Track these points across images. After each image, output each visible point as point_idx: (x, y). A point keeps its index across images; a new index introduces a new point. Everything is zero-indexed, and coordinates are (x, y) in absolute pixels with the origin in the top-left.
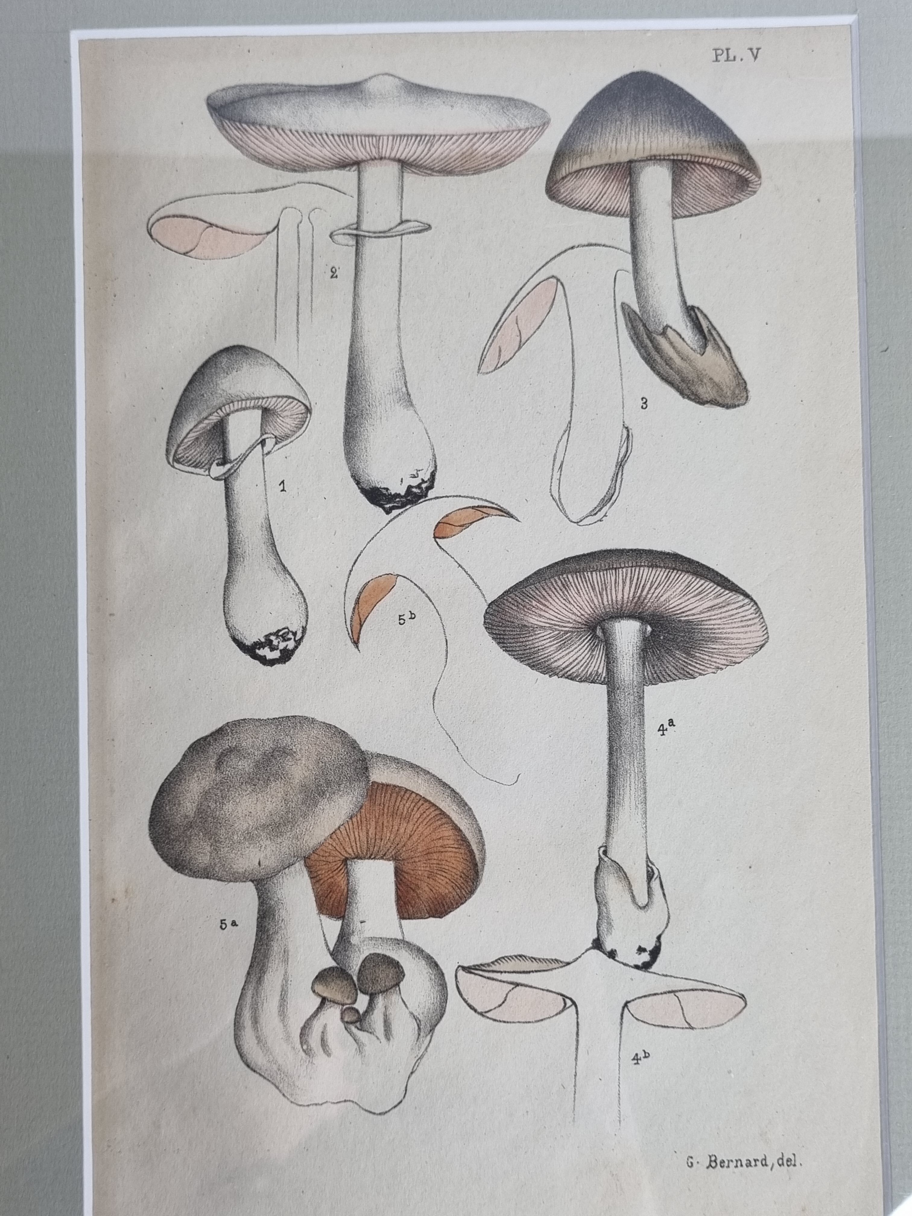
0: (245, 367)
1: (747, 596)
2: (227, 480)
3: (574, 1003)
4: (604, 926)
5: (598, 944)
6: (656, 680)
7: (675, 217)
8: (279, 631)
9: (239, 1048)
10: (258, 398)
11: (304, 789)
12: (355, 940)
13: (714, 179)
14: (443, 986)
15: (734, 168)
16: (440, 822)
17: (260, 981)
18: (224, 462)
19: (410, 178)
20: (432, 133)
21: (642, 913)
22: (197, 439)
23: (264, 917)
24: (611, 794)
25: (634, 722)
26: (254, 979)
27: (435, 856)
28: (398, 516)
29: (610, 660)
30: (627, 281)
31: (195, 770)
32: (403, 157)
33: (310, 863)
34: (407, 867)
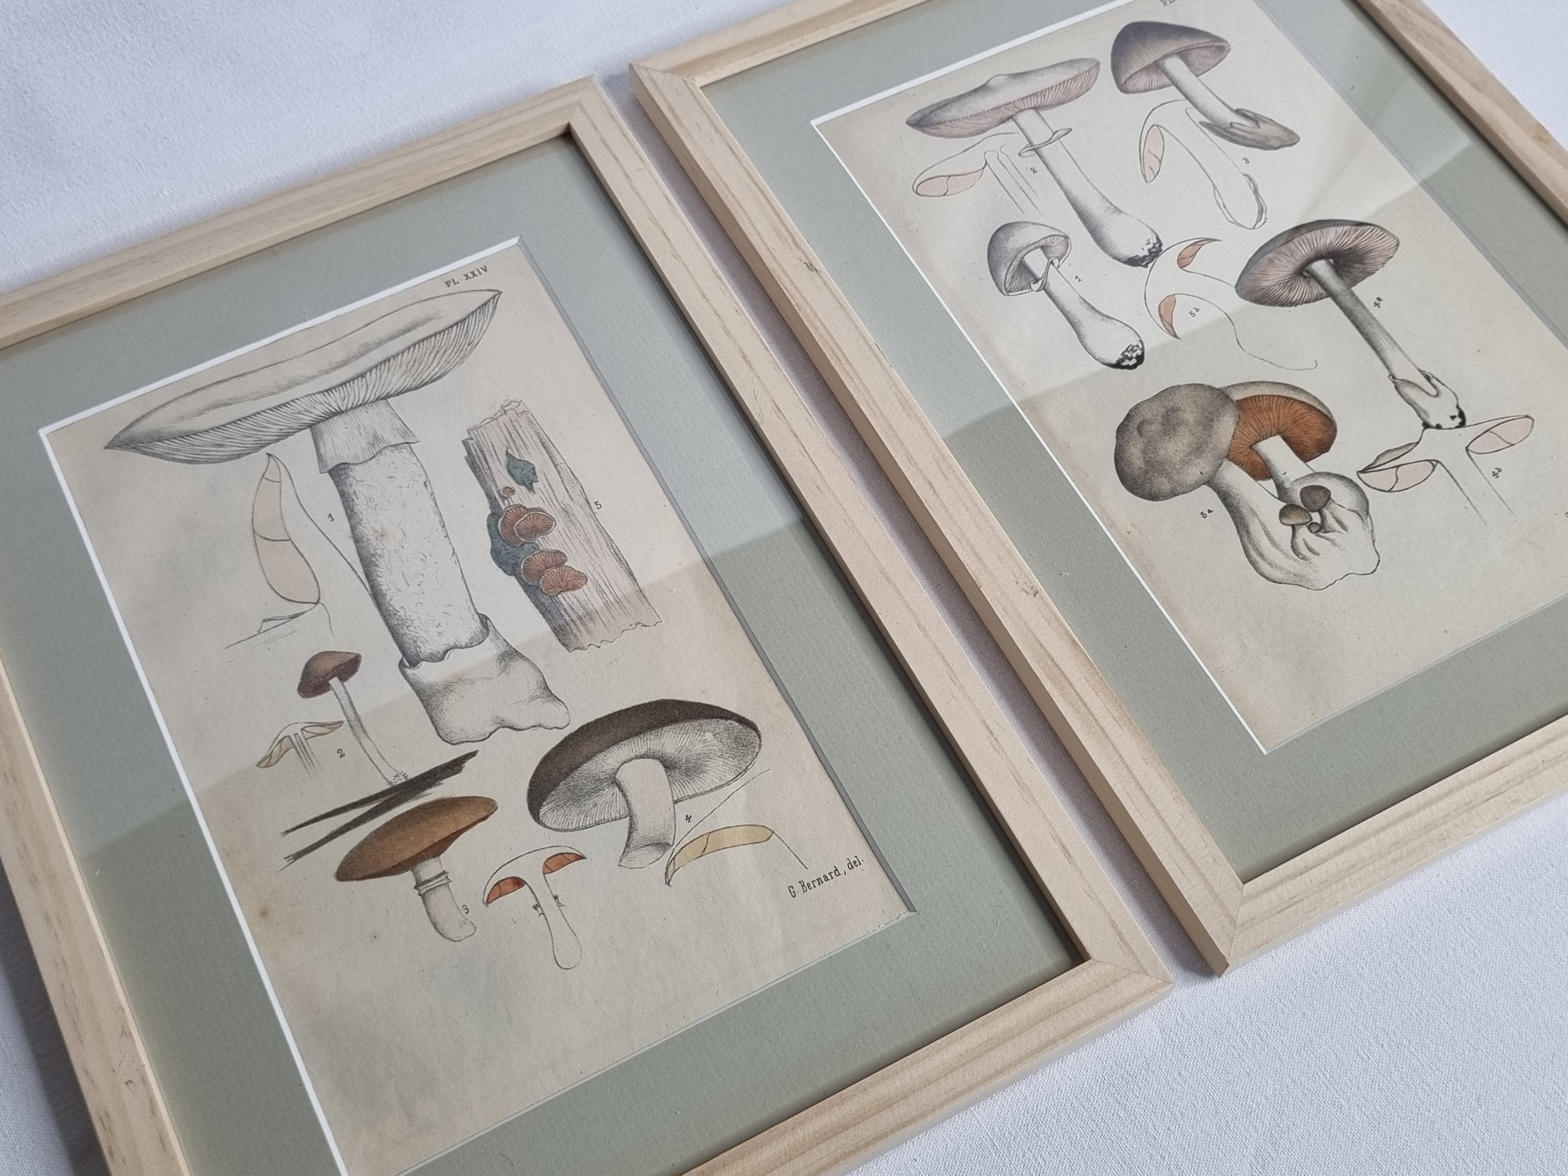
0: (1016, 232)
1: (1371, 225)
2: (1044, 288)
3: (1437, 462)
4: (1423, 415)
5: (1426, 426)
6: (1355, 282)
7: (1197, 76)
8: (1128, 348)
9: (1262, 575)
10: (1034, 243)
11: (1199, 423)
12: (1287, 485)
13: (1205, 52)
14: (1356, 486)
15: (1212, 44)
16: (1289, 404)
17: (1248, 532)
18: (1036, 280)
19: (1043, 113)
20: (1040, 90)
21: (1437, 399)
22: (1013, 277)
23: (1225, 499)
24: (1374, 348)
25: (1358, 308)
26: (1244, 533)
27: (1300, 421)
28: (1153, 266)
29: (1322, 284)
30: (1194, 112)
31: (1129, 442)
32: (1033, 106)
33: (1231, 458)
34: (1289, 434)
